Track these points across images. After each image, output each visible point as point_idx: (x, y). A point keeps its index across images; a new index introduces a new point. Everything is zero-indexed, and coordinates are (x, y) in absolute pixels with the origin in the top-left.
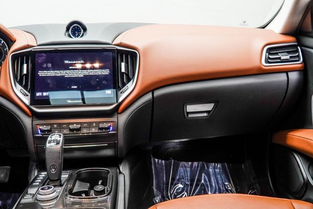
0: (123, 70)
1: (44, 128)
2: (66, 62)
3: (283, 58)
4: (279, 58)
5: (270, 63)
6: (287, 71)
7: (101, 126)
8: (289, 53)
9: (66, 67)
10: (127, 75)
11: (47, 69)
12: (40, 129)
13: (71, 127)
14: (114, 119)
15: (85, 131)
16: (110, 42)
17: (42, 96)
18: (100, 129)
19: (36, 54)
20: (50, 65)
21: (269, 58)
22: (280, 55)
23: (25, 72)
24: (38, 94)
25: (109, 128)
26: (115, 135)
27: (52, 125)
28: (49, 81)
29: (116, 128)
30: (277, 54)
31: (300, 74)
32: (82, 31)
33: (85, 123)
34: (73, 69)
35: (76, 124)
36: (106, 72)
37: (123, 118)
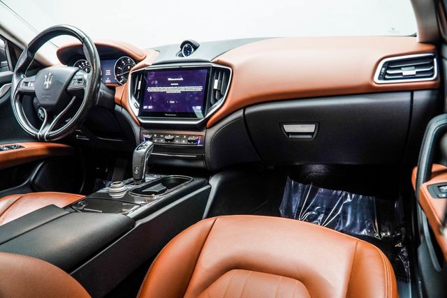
0: (215, 87)
1: (148, 136)
2: (169, 79)
3: (406, 73)
4: (401, 74)
5: (385, 79)
6: (412, 90)
7: (190, 138)
8: (416, 67)
9: (168, 84)
10: (219, 91)
11: (154, 85)
13: (166, 137)
14: (203, 133)
15: (177, 142)
16: (210, 60)
17: (148, 109)
18: (189, 141)
19: (149, 73)
20: (156, 82)
21: (386, 74)
22: (403, 70)
23: (139, 88)
24: (145, 107)
25: (196, 141)
26: (203, 148)
27: (154, 134)
29: (204, 142)
30: (400, 68)
31: (432, 94)
32: (193, 50)
33: (178, 135)
34: (174, 86)
35: (171, 135)
36: (199, 89)
37: (210, 134)
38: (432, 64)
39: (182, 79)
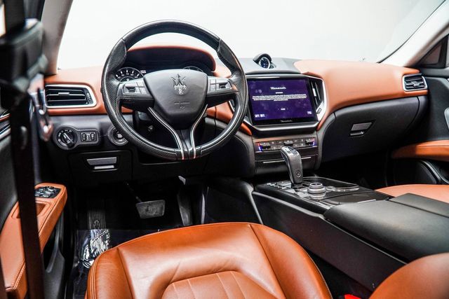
0: (315, 95)
1: (264, 145)
2: (272, 88)
3: (415, 85)
4: (412, 85)
5: (408, 89)
6: (417, 96)
7: (308, 141)
8: (418, 81)
9: (273, 93)
10: (318, 99)
11: (259, 94)
12: (260, 146)
13: (286, 143)
14: (315, 135)
17: (260, 118)
18: (307, 144)
20: (260, 91)
21: (407, 85)
22: (413, 83)
24: (257, 116)
25: (312, 143)
26: (317, 149)
27: (270, 142)
28: (263, 105)
29: (317, 143)
30: (410, 82)
31: (426, 98)
32: (269, 62)
33: (296, 139)
34: (279, 94)
35: (289, 140)
36: (304, 96)
37: (320, 135)
38: (422, 80)
39: (284, 88)
